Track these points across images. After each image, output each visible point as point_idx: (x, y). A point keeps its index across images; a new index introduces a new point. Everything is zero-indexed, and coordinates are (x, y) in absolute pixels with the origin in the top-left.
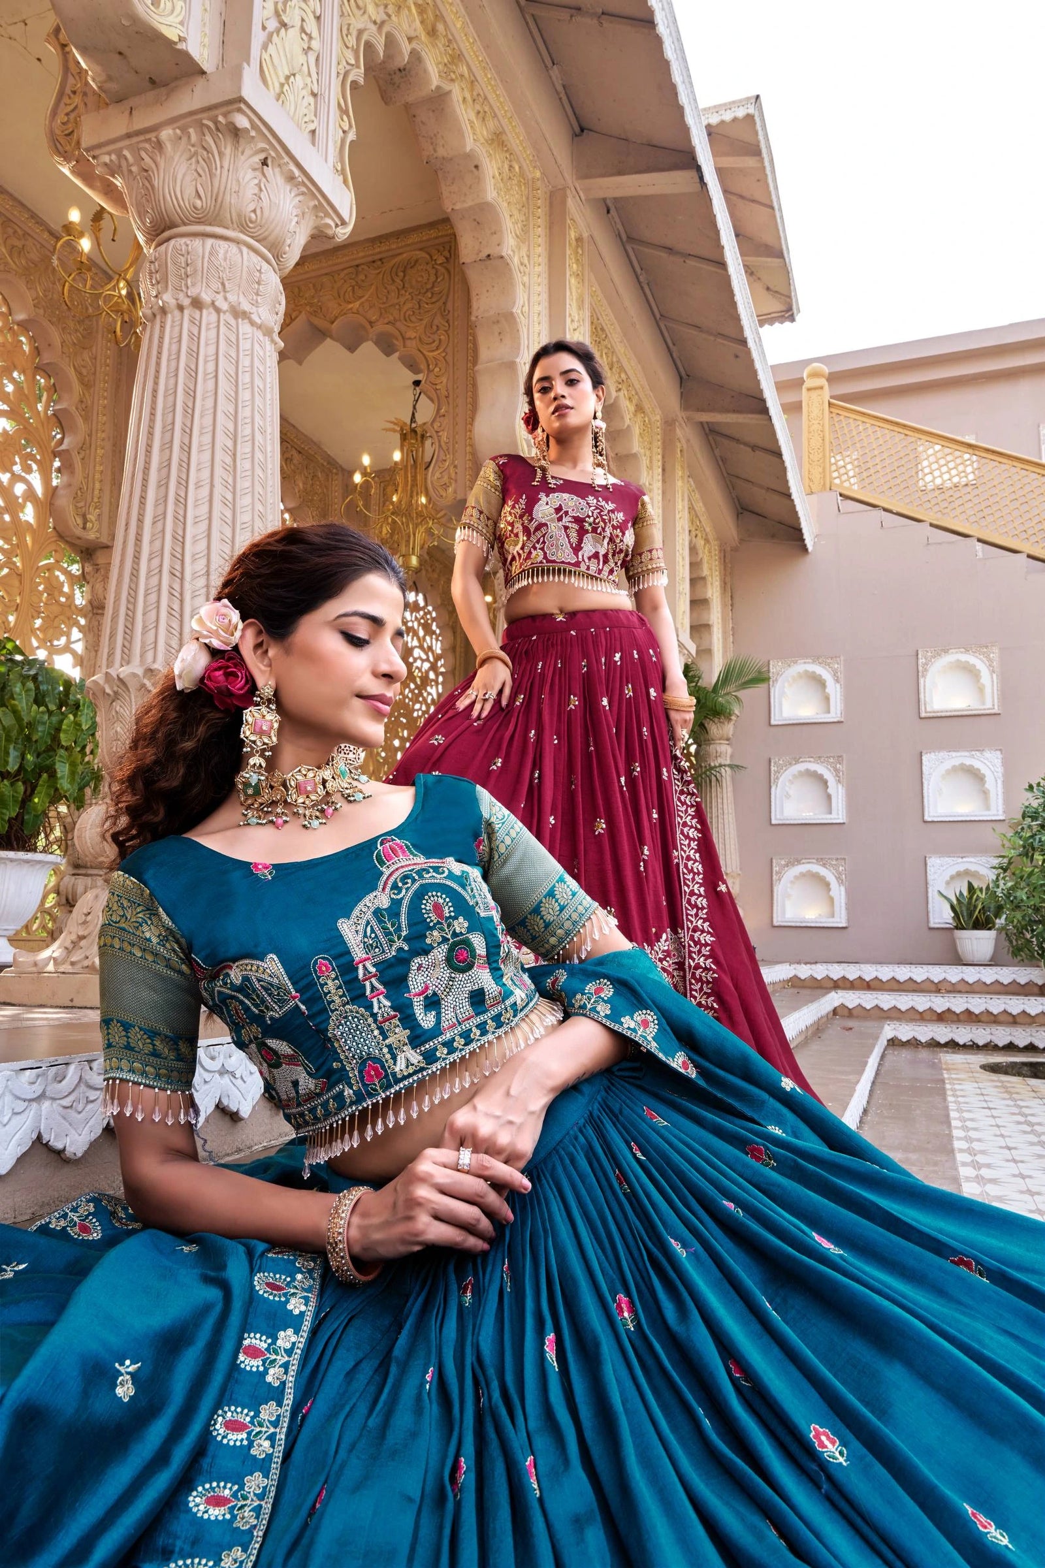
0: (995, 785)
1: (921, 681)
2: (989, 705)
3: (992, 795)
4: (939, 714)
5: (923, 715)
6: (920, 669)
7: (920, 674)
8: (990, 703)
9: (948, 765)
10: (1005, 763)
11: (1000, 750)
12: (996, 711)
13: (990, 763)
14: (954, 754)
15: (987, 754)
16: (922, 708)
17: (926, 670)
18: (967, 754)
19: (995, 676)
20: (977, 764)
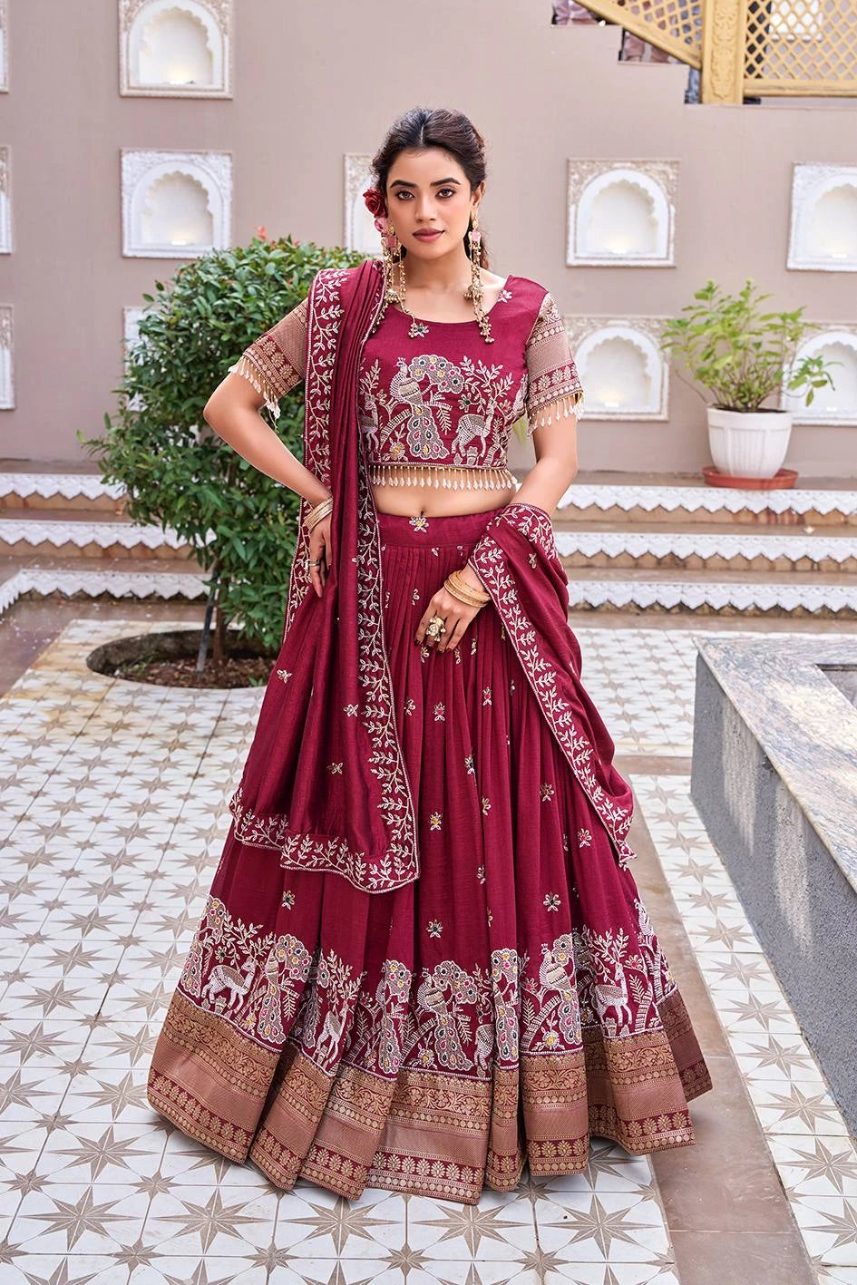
0: (220, 205)
1: (124, 36)
2: (218, 85)
3: (217, 221)
4: (147, 93)
5: (125, 91)
6: (122, 16)
7: (122, 25)
8: (218, 81)
9: (158, 172)
10: (236, 175)
11: (230, 155)
12: (226, 94)
13: (215, 173)
14: (167, 157)
15: (213, 160)
16: (124, 81)
17: (130, 20)
18: (184, 157)
19: (226, 39)
20: (198, 175)
